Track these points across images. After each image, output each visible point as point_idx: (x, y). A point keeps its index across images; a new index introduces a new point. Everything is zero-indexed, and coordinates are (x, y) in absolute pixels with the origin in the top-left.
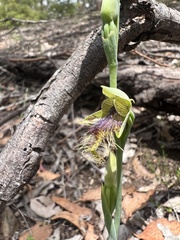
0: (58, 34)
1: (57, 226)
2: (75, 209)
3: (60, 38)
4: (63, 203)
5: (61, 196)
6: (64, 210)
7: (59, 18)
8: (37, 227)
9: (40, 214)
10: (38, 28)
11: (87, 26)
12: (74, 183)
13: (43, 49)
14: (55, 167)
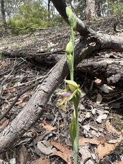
0: (59, 36)
1: (53, 160)
2: (66, 150)
3: (60, 39)
4: (58, 146)
5: (57, 141)
6: (58, 150)
7: (60, 26)
8: (41, 159)
9: (43, 152)
10: (47, 33)
12: (65, 133)
13: (49, 46)
14: (53, 123)
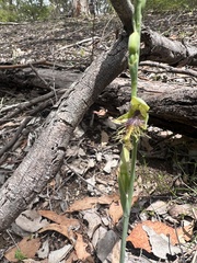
0: (30, 39)
1: (45, 239)
2: (63, 220)
3: (34, 44)
4: (50, 215)
5: (47, 208)
6: (52, 222)
7: (32, 22)
8: (24, 241)
9: (27, 229)
10: (8, 31)
11: (63, 33)
12: (60, 195)
